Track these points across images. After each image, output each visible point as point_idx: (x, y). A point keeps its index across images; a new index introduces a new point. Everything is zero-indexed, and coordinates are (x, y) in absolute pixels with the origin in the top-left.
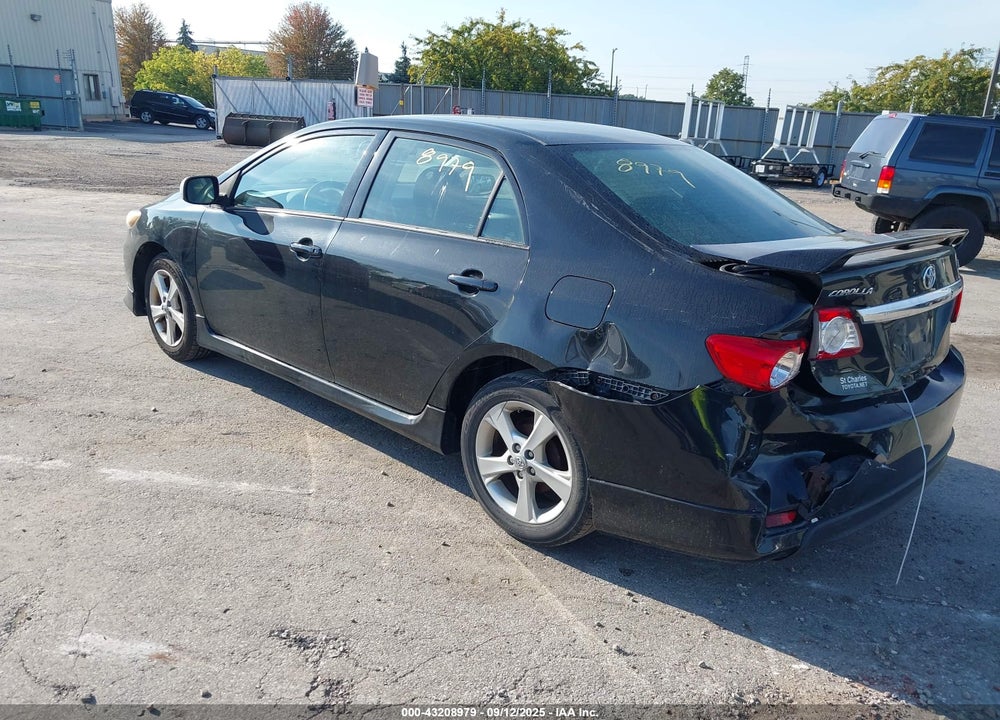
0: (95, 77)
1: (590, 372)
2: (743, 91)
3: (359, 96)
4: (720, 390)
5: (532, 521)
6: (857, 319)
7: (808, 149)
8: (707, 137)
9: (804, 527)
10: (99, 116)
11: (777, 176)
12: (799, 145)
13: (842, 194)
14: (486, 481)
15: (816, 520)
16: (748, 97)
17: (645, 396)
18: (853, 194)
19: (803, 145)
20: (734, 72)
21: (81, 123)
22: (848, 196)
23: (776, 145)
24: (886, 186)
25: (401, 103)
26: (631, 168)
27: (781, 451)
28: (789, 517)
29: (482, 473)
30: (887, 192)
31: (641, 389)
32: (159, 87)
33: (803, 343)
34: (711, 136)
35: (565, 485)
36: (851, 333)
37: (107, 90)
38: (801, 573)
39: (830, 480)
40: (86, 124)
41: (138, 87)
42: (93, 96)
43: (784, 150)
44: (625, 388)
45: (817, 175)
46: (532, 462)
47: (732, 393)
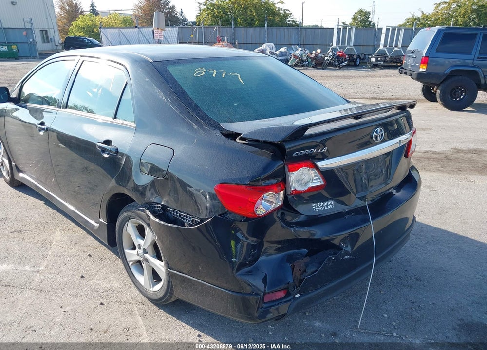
0: (46, 31)
1: (163, 205)
2: (370, 20)
3: (155, 34)
4: (227, 218)
5: (151, 289)
6: (317, 168)
7: (398, 48)
8: (346, 45)
9: (290, 301)
10: (49, 50)
11: (382, 63)
12: (394, 46)
13: (403, 72)
14: (130, 264)
15: (298, 295)
17: (189, 221)
18: (409, 72)
19: (396, 46)
20: (365, 10)
21: (38, 55)
22: (406, 73)
23: (381, 47)
24: (424, 67)
25: (192, 36)
26: (204, 73)
27: (279, 250)
28: (283, 293)
29: (128, 260)
30: (425, 70)
31: (187, 217)
32: (80, 34)
33: (282, 185)
34: (349, 44)
35: (162, 270)
36: (315, 176)
37: (52, 38)
38: (312, 315)
39: (305, 271)
40: (40, 54)
41: (71, 35)
42: (46, 41)
43: (386, 49)
44: (180, 216)
46: (147, 256)
47: (234, 220)
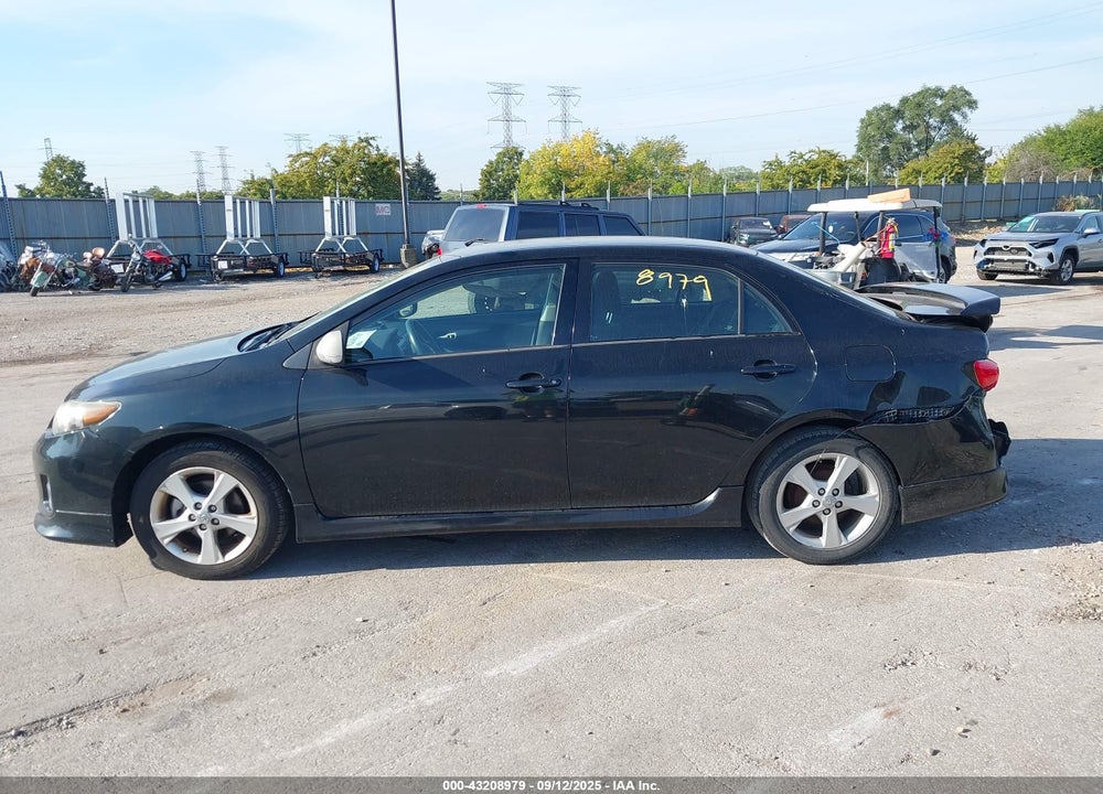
2: (85, 179)
5: (844, 543)
8: (145, 236)
14: (791, 531)
16: (95, 186)
20: (71, 159)
23: (230, 239)
29: (787, 526)
45: (278, 265)
46: (839, 497)
